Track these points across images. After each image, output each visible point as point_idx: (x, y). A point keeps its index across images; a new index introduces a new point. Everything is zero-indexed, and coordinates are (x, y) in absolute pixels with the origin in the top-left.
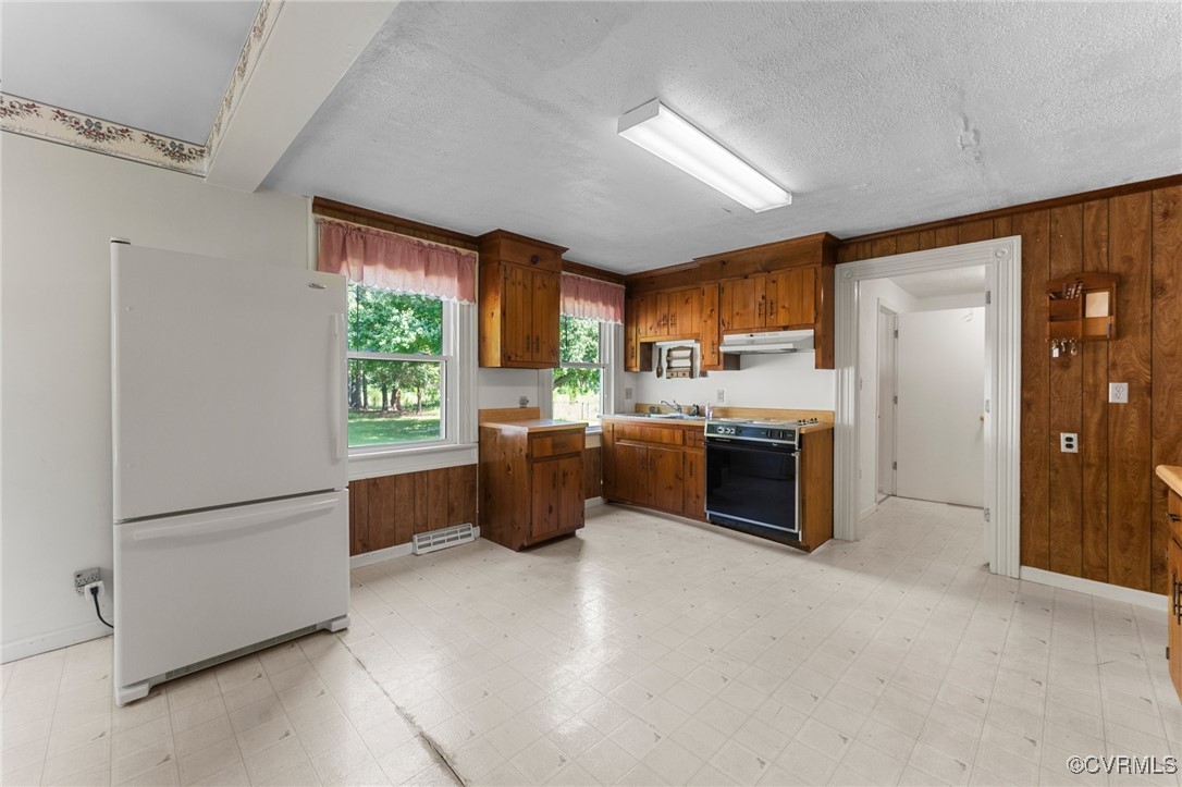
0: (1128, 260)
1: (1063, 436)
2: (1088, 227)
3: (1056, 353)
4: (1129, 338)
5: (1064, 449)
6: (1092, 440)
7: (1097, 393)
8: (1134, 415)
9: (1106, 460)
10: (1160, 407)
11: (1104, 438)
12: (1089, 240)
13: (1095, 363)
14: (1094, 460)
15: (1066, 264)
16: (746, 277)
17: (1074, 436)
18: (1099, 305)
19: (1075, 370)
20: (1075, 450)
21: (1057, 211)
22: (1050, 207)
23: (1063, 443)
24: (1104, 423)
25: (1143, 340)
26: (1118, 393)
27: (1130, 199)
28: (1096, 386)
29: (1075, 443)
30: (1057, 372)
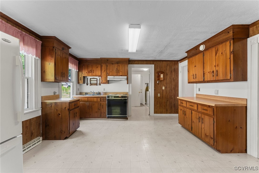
0: (164, 70)
1: (158, 94)
2: (161, 65)
3: (158, 82)
4: (164, 81)
5: (159, 96)
6: (161, 95)
7: (162, 88)
8: (165, 91)
9: (162, 97)
10: (167, 90)
11: (162, 94)
12: (161, 67)
13: (161, 84)
14: (161, 97)
15: (158, 70)
16: (113, 64)
17: (159, 94)
18: (162, 76)
19: (159, 85)
20: (160, 96)
21: (158, 62)
22: (157, 61)
23: (158, 95)
24: (162, 92)
25: (166, 81)
26: (164, 88)
27: (165, 62)
28: (162, 87)
29: (160, 95)
30: (158, 85)
